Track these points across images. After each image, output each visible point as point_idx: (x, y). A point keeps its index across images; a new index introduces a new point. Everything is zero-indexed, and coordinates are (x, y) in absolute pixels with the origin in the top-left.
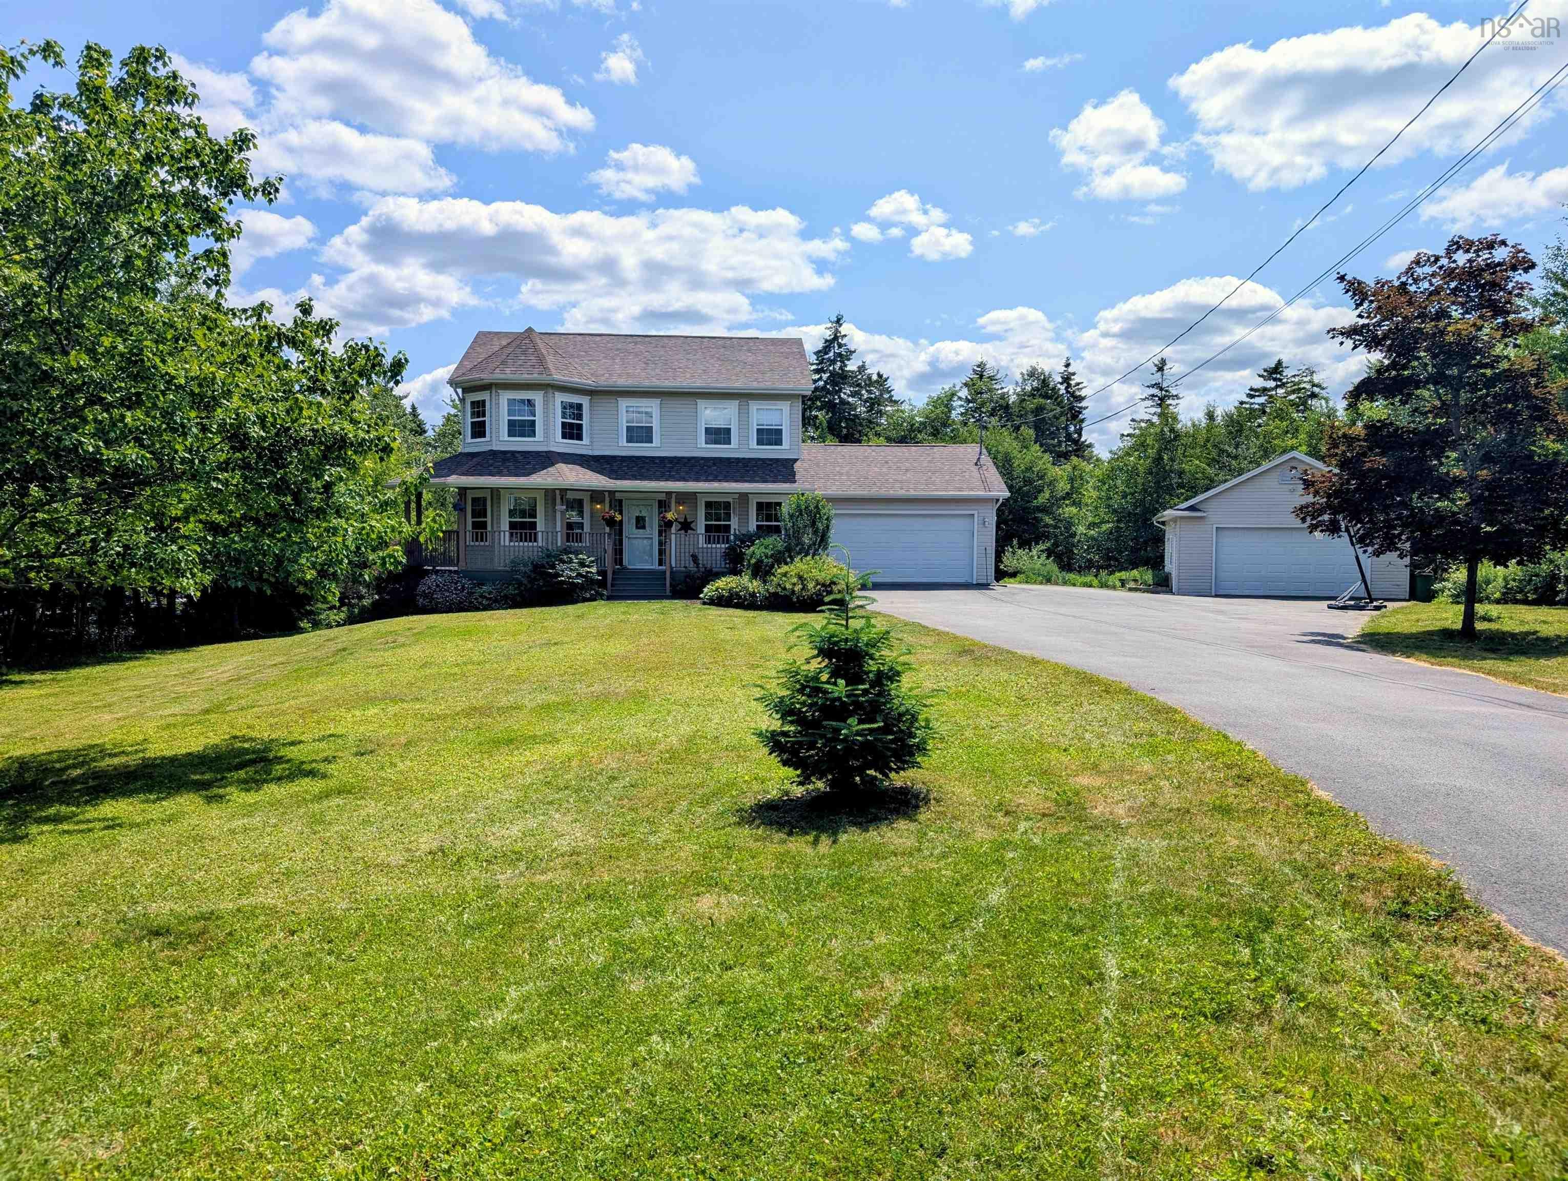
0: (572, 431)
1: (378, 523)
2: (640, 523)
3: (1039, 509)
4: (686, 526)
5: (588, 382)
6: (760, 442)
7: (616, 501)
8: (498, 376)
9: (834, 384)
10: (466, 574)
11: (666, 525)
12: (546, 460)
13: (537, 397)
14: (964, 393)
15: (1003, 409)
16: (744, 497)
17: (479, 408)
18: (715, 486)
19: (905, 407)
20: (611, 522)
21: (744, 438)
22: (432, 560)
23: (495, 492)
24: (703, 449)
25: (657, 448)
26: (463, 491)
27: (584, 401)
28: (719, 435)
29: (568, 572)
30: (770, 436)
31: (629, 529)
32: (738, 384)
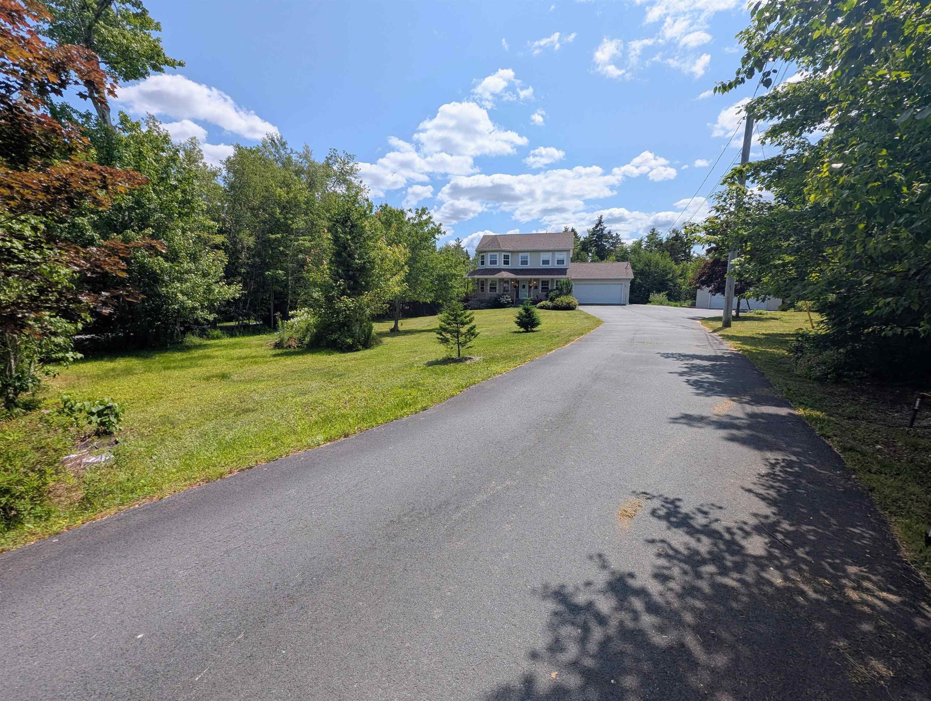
0: (506, 263)
1: (460, 289)
2: (524, 287)
3: (668, 280)
4: (536, 287)
5: (511, 249)
6: (558, 264)
7: (517, 281)
8: (487, 249)
9: (599, 238)
10: (479, 300)
11: (530, 287)
12: (499, 270)
13: (497, 254)
14: (646, 239)
15: (660, 244)
16: (552, 279)
17: (483, 257)
18: (544, 277)
19: (624, 245)
20: (515, 287)
21: (553, 262)
22: (471, 297)
23: (486, 279)
24: (542, 266)
25: (528, 266)
26: (478, 279)
27: (510, 254)
28: (546, 262)
29: (503, 300)
30: (561, 262)
31: (520, 288)
32: (551, 248)
